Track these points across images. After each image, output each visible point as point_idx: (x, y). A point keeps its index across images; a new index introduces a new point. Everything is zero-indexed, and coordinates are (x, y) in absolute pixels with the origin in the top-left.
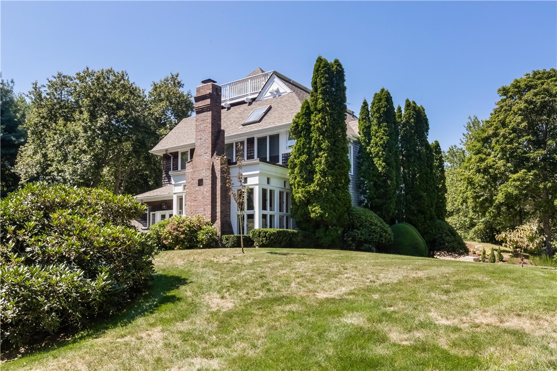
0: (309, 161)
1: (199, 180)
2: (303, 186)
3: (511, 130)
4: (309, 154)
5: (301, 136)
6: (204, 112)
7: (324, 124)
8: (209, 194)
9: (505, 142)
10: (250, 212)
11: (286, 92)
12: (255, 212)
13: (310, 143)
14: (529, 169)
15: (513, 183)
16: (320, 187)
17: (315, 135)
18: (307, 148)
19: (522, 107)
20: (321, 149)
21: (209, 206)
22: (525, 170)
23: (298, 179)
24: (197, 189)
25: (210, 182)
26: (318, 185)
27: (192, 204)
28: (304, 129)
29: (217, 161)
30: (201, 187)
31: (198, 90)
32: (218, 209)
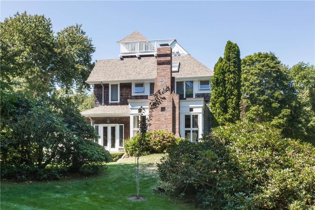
0: (225, 101)
1: (162, 108)
2: (222, 115)
3: (251, 83)
4: (225, 96)
5: (220, 86)
6: (164, 64)
7: (235, 80)
8: (171, 117)
9: (249, 90)
10: (195, 129)
11: (184, 54)
12: (199, 129)
13: (225, 90)
14: (260, 105)
15: (253, 112)
16: (232, 116)
17: (228, 86)
18: (224, 93)
19: (257, 72)
20: (232, 94)
21: (170, 125)
22: (258, 106)
23: (218, 111)
24: (161, 113)
25: (171, 110)
26: (231, 115)
27: (156, 123)
28: (222, 82)
29: (176, 97)
30: (164, 113)
31: (159, 50)
32: (177, 127)
